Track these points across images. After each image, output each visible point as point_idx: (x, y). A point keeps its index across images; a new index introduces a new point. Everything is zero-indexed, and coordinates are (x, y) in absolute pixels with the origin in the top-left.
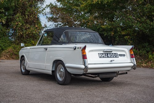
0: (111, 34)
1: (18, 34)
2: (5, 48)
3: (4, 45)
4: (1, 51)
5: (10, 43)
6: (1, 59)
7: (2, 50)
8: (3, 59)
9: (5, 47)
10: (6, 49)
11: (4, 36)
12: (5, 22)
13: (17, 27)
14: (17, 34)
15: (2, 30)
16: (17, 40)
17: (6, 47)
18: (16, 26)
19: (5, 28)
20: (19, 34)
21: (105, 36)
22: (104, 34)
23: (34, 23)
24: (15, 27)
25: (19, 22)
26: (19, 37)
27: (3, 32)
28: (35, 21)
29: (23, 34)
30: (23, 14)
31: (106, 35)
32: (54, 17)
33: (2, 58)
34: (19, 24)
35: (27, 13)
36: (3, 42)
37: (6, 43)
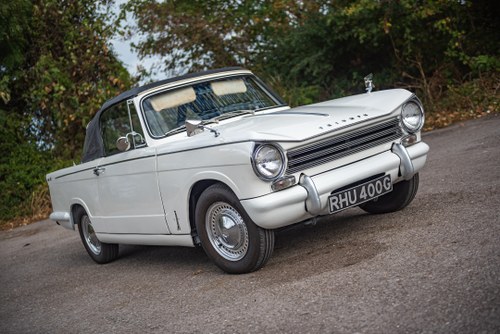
0: (383, 31)
1: (63, 124)
2: (36, 181)
3: (29, 172)
4: (27, 192)
5: (46, 159)
6: (36, 220)
7: (28, 188)
8: (41, 219)
9: (33, 177)
10: (40, 183)
11: (18, 141)
12: (8, 95)
13: (51, 100)
14: (59, 124)
15: (6, 125)
16: (66, 145)
17: (38, 178)
18: (47, 100)
19: (13, 114)
20: (66, 121)
21: (362, 42)
22: (358, 36)
23: (102, 72)
24: (46, 104)
25: (54, 84)
26: (67, 131)
27: (12, 130)
28: (103, 67)
29: (77, 118)
30: (58, 51)
31: (364, 39)
32: (155, 39)
33: (36, 216)
34: (56, 89)
35: (69, 46)
36: (20, 162)
37: (31, 163)
